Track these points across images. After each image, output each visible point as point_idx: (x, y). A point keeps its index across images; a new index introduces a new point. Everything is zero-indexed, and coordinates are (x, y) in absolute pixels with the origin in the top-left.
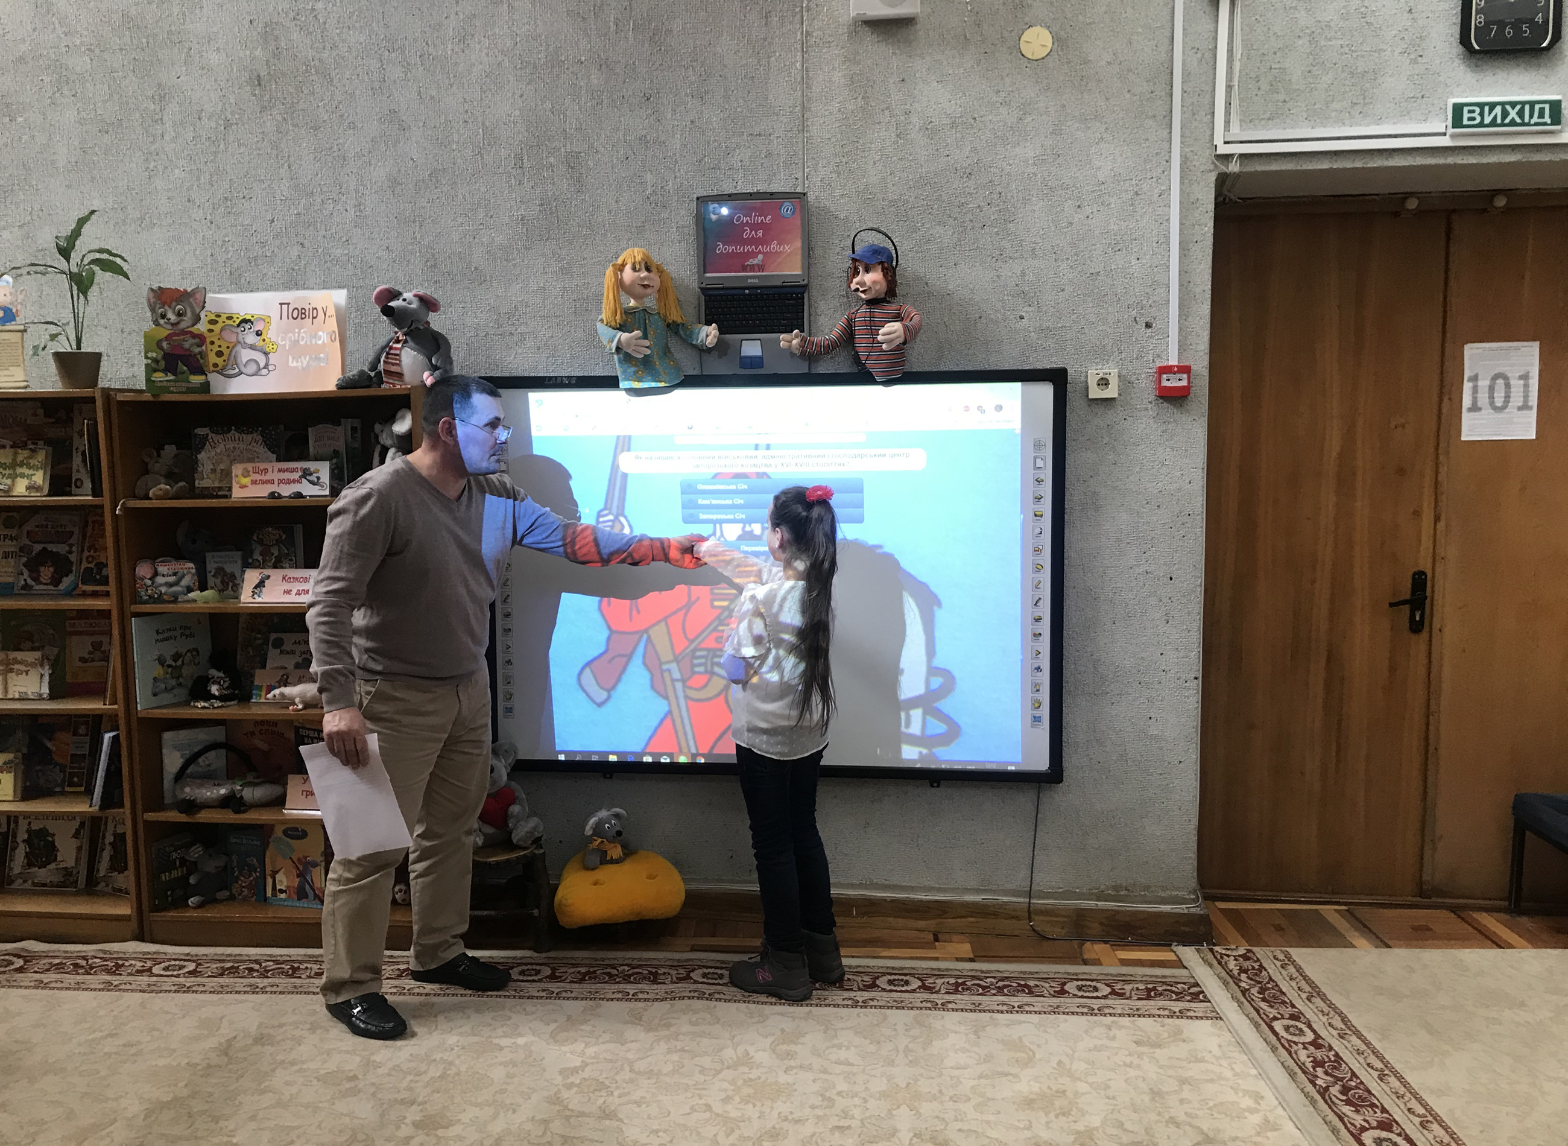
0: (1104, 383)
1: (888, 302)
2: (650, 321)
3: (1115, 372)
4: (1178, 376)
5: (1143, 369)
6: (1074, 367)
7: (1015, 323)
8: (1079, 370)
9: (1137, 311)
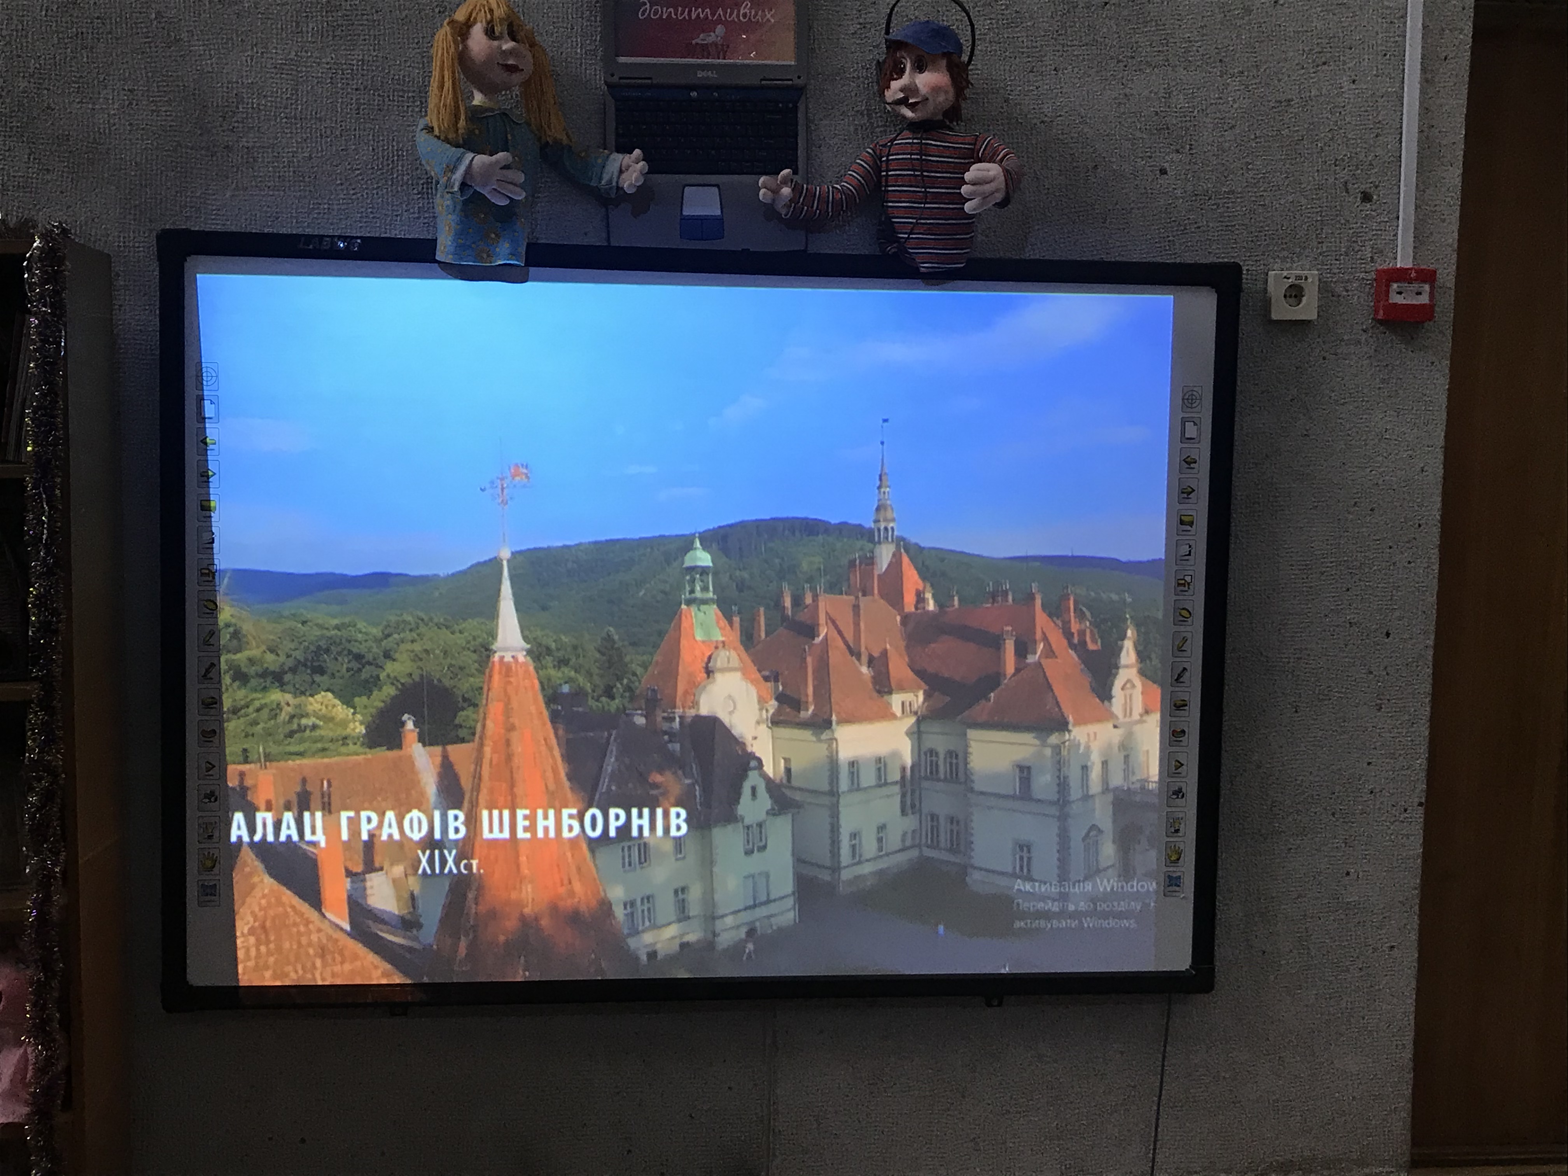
0: (1295, 293)
1: (950, 129)
2: (512, 135)
3: (1314, 275)
4: (1415, 286)
5: (1356, 272)
6: (1247, 263)
7: (1153, 181)
8: (1254, 268)
9: (1349, 171)
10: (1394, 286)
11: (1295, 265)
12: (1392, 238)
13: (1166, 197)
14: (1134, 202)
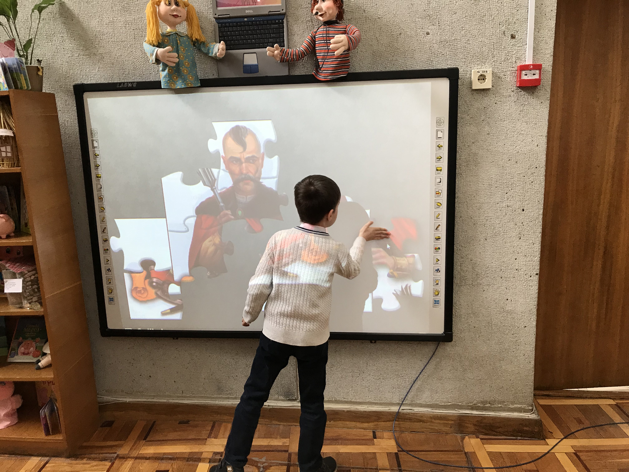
0: (482, 78)
1: (338, 23)
2: (180, 40)
3: (490, 70)
4: (533, 72)
5: (509, 68)
6: (463, 67)
7: (424, 37)
8: (466, 69)
9: (506, 26)
10: (524, 72)
11: (483, 67)
12: (524, 53)
13: (429, 44)
14: (416, 47)
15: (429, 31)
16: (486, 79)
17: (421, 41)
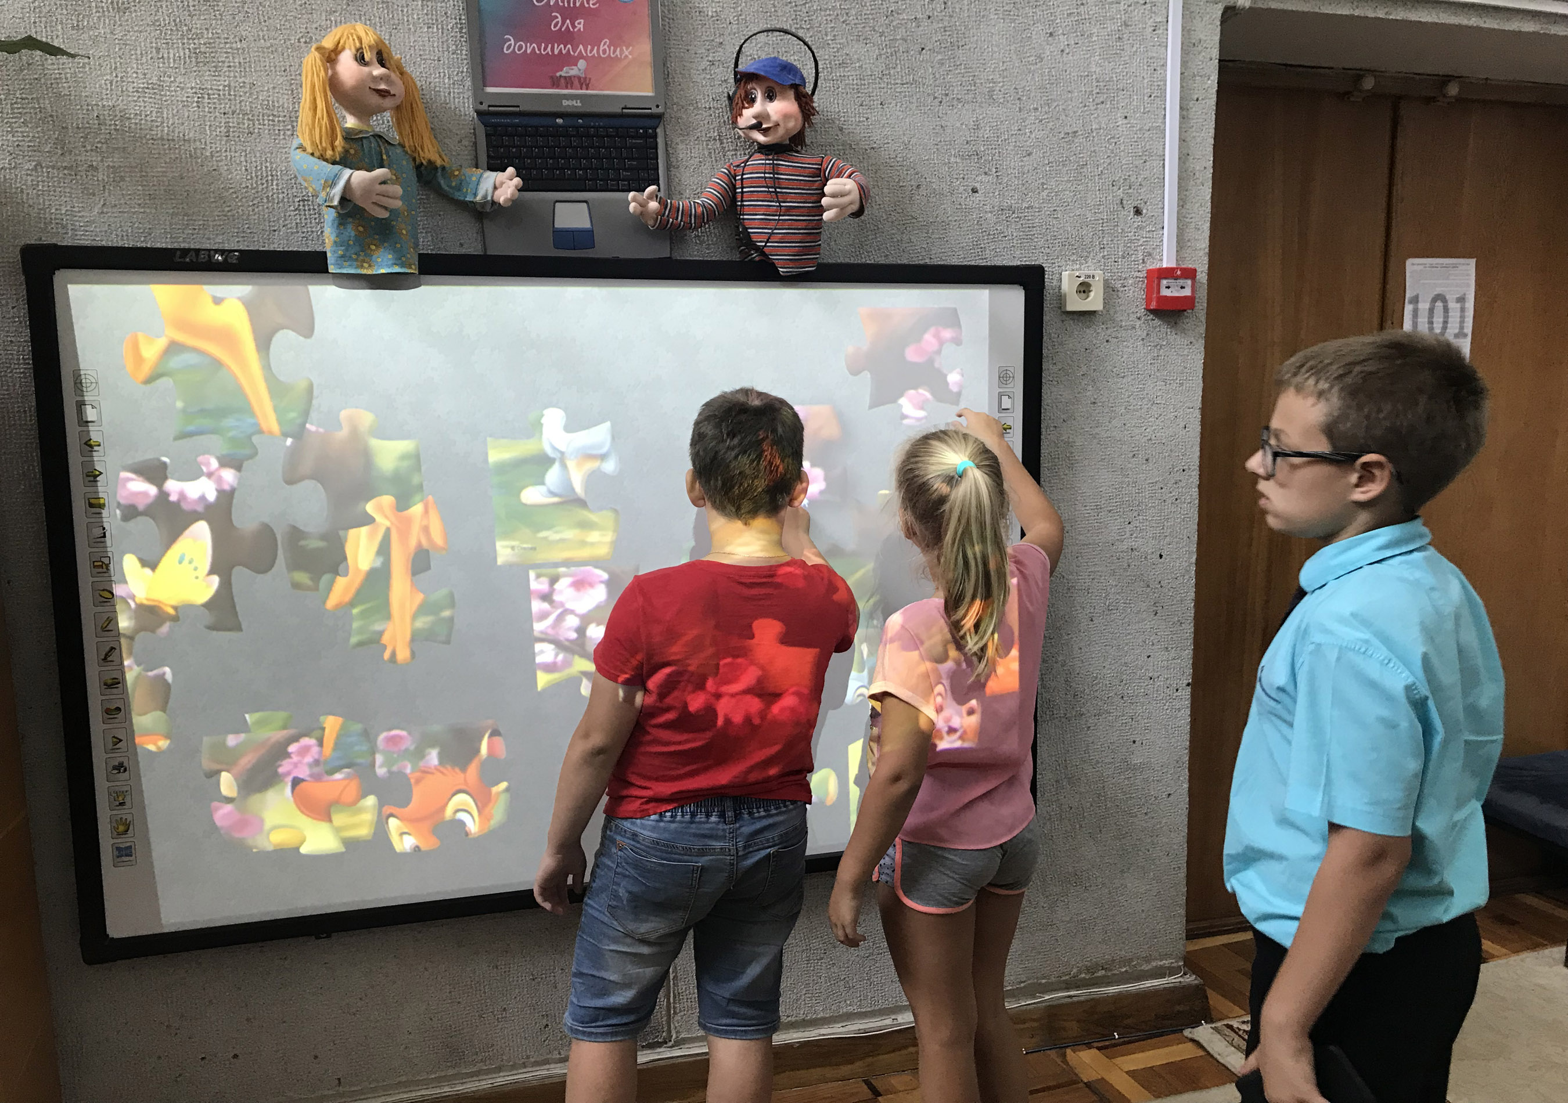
0: (1084, 289)
1: (797, 151)
2: (387, 155)
3: (1099, 276)
4: (1181, 282)
5: (1131, 272)
7: (966, 198)
9: (1124, 190)
10: (1164, 282)
11: (1083, 266)
12: (1159, 244)
13: (977, 212)
14: (951, 215)
15: (977, 185)
16: (1090, 291)
17: (960, 204)
